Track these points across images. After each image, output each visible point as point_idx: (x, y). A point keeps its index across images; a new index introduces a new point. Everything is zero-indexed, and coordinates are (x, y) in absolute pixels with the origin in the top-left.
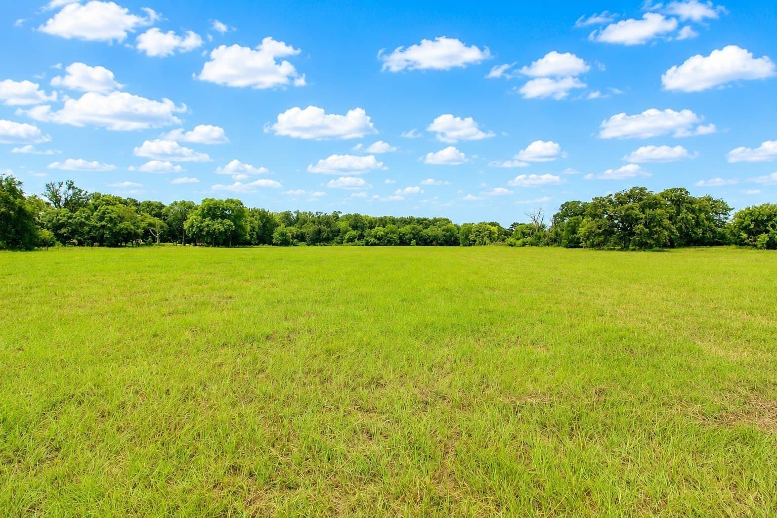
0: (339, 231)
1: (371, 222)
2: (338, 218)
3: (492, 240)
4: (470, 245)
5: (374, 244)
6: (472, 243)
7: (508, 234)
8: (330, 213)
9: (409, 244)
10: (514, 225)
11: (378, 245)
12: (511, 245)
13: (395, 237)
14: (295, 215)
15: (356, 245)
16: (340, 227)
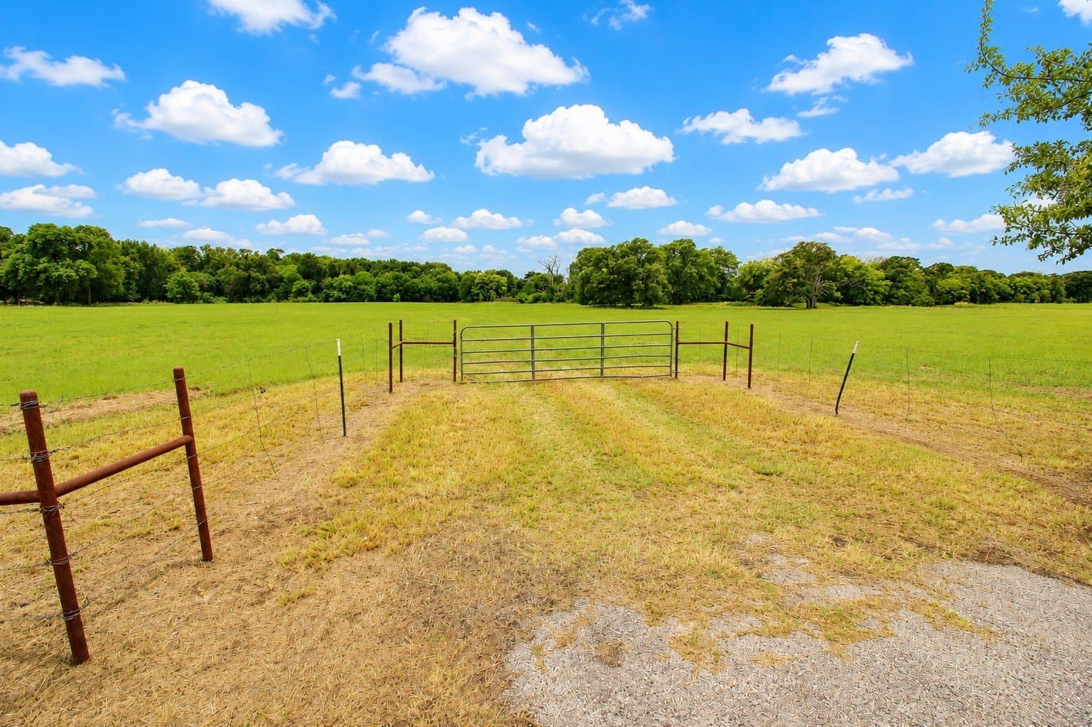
0: (281, 279)
1: (332, 267)
2: (277, 259)
3: (499, 295)
4: (473, 301)
5: (339, 300)
6: (473, 299)
7: (520, 285)
8: (263, 252)
9: (390, 300)
10: (529, 275)
11: (344, 300)
12: (522, 302)
13: (371, 290)
14: (202, 254)
15: (310, 301)
16: (284, 276)
